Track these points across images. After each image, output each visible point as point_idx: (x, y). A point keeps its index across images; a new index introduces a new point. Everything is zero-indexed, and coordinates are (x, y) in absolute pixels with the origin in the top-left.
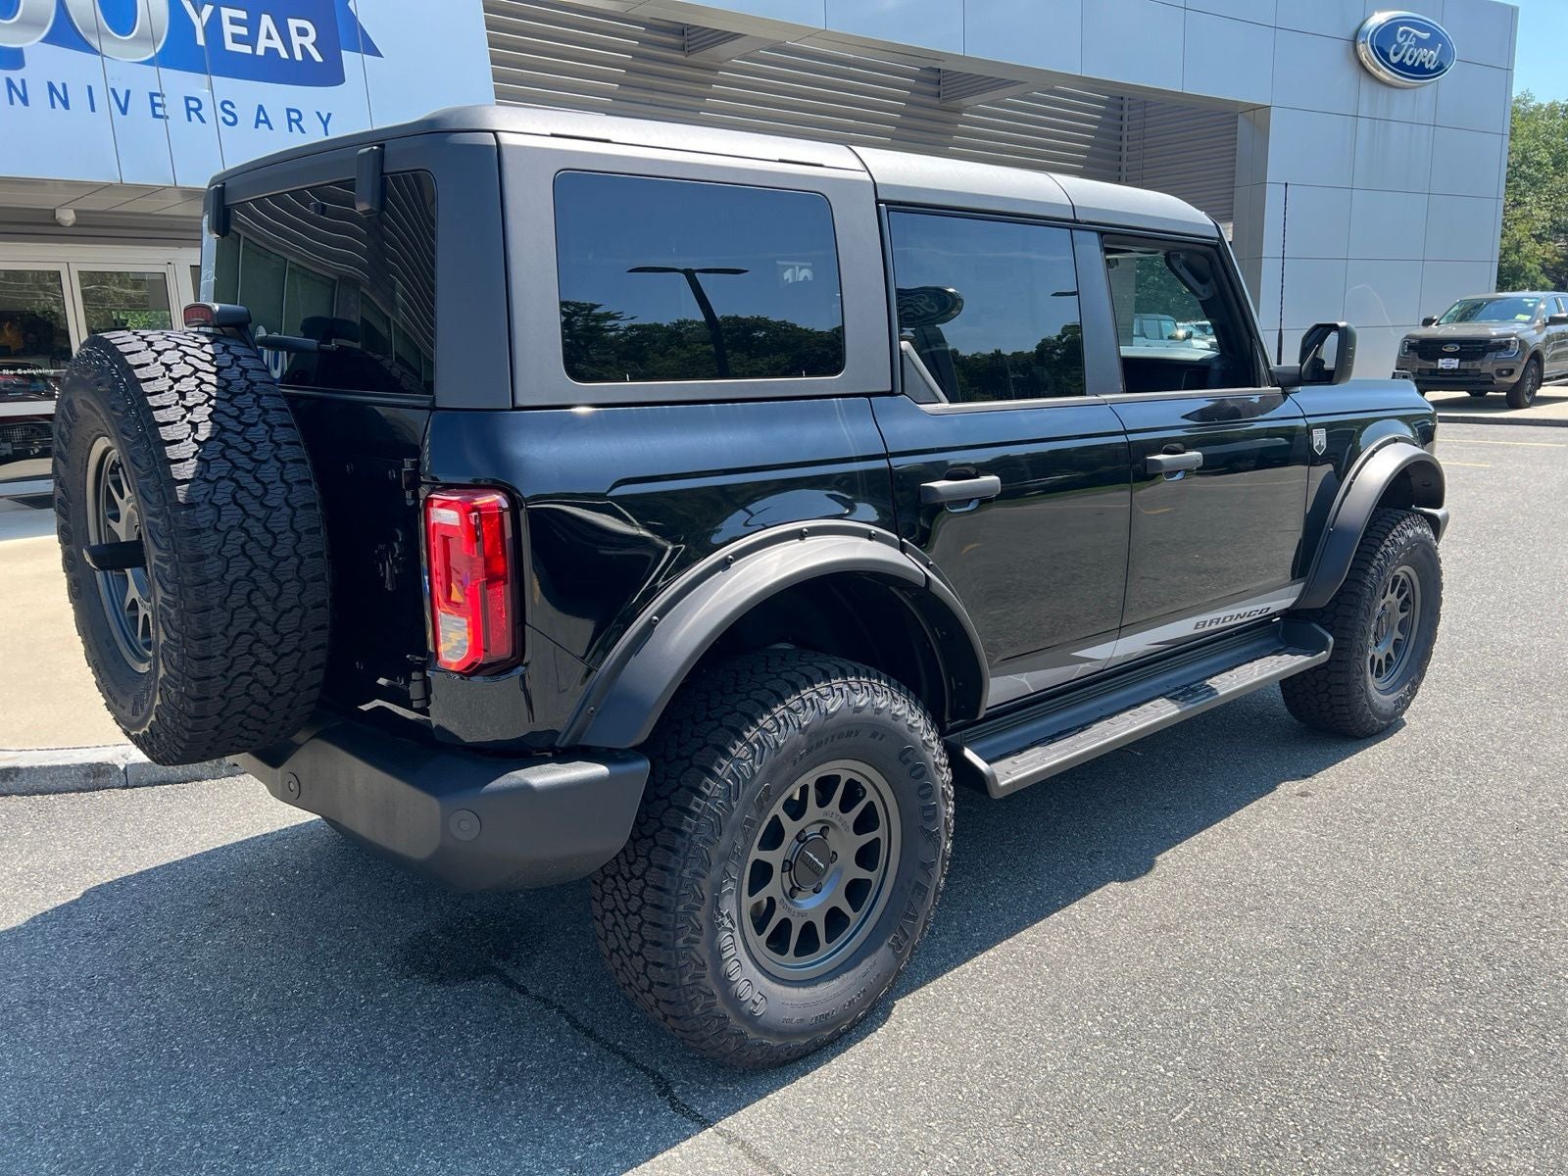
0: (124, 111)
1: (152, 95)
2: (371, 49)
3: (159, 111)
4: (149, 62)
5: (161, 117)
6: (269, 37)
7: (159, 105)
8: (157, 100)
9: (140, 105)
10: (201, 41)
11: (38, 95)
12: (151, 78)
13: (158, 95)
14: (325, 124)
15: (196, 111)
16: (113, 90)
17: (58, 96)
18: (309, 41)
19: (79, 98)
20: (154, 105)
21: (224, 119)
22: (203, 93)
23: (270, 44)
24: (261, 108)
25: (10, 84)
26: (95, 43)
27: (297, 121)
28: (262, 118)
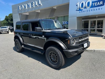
14: (102, 9)
16: (87, 10)
17: (84, 11)
18: (102, 3)
21: (94, 10)
23: (98, 4)
28: (97, 10)
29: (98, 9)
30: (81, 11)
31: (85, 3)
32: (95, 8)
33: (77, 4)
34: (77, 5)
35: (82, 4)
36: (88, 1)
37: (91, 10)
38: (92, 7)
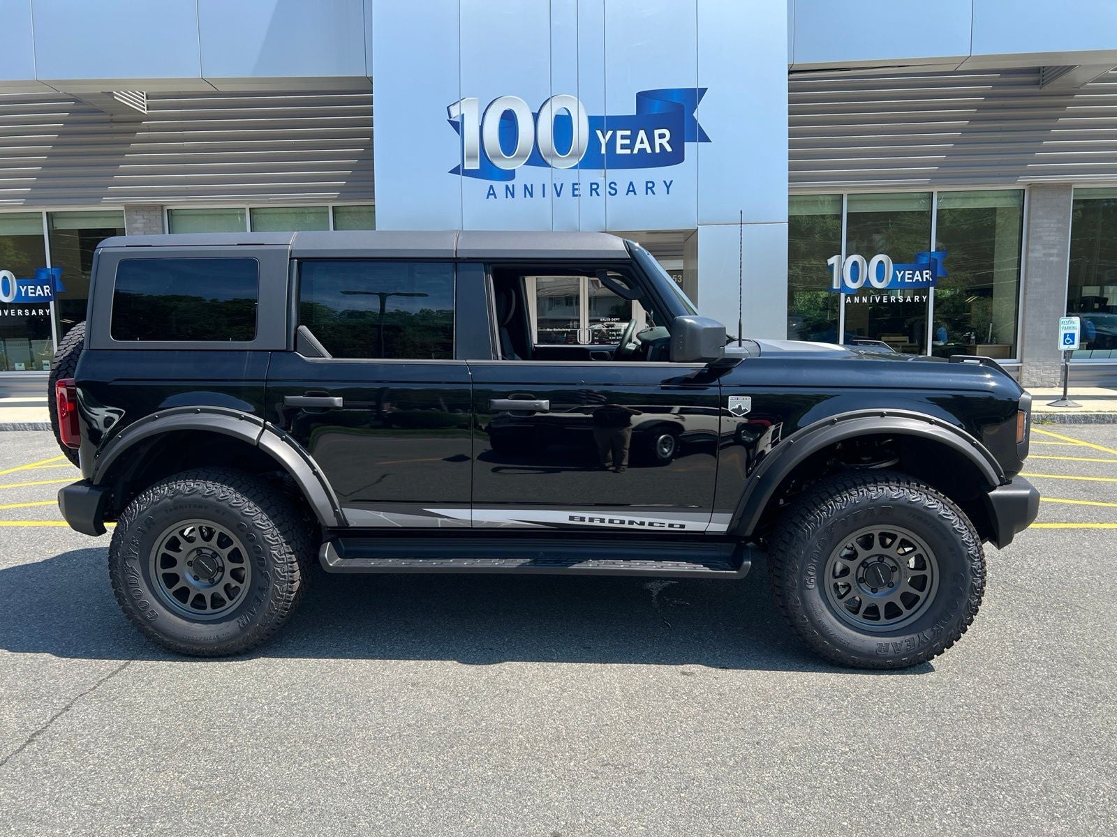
0: (558, 195)
1: (574, 184)
2: (704, 138)
3: (576, 192)
4: (575, 167)
5: (577, 195)
6: (642, 142)
7: (577, 189)
8: (576, 187)
9: (567, 190)
10: (603, 151)
11: (519, 191)
12: (574, 176)
13: (577, 184)
14: (668, 187)
15: (595, 190)
16: (555, 185)
17: (528, 191)
18: (664, 141)
19: (537, 191)
20: (574, 190)
21: (610, 192)
22: (600, 180)
23: (642, 146)
24: (631, 183)
25: (507, 187)
26: (549, 162)
27: (651, 188)
28: (631, 189)
29: (640, 188)
30: (500, 186)
31: (536, 117)
32: (622, 176)
33: (455, 112)
34: (457, 126)
35: (509, 119)
36: (556, 108)
37: (584, 189)
38: (592, 159)
